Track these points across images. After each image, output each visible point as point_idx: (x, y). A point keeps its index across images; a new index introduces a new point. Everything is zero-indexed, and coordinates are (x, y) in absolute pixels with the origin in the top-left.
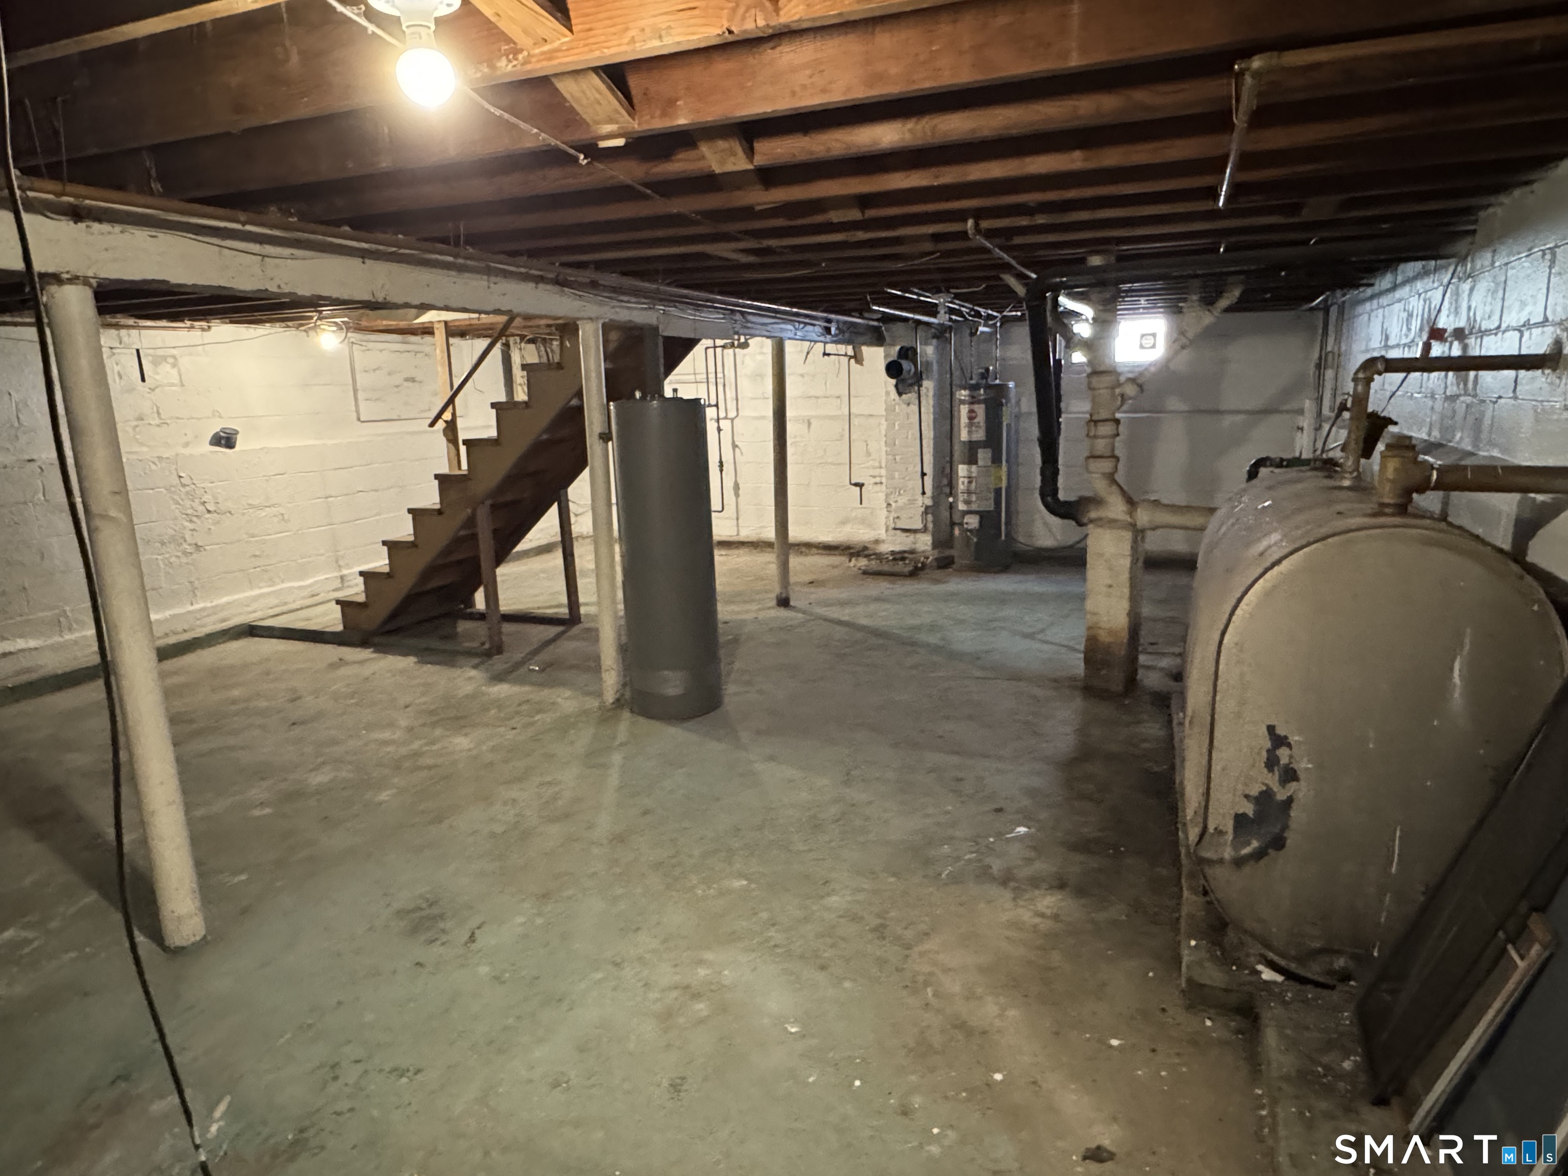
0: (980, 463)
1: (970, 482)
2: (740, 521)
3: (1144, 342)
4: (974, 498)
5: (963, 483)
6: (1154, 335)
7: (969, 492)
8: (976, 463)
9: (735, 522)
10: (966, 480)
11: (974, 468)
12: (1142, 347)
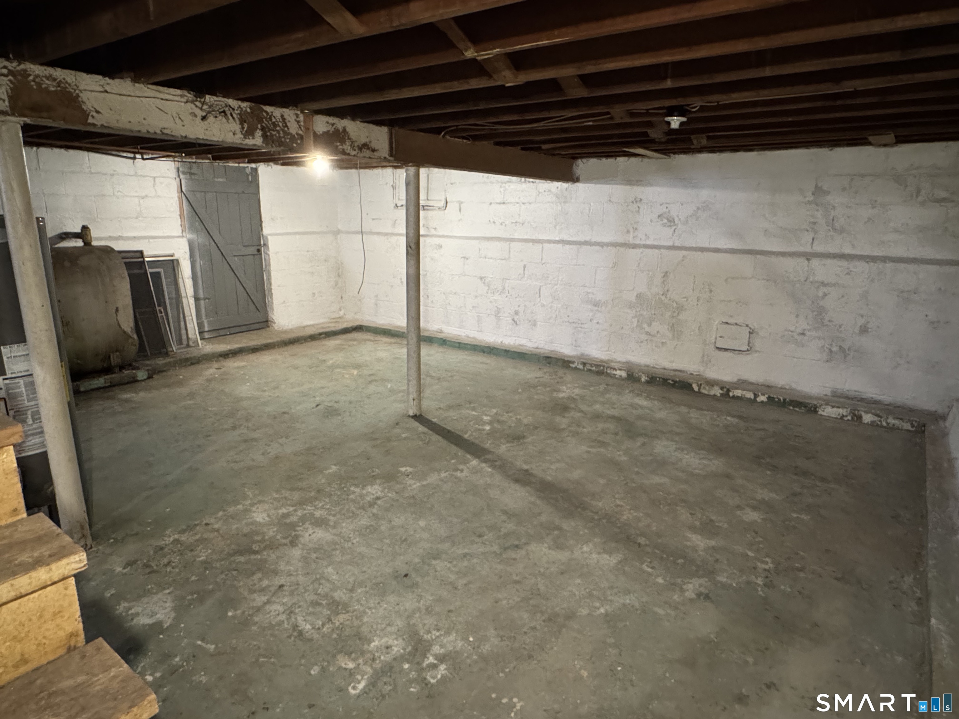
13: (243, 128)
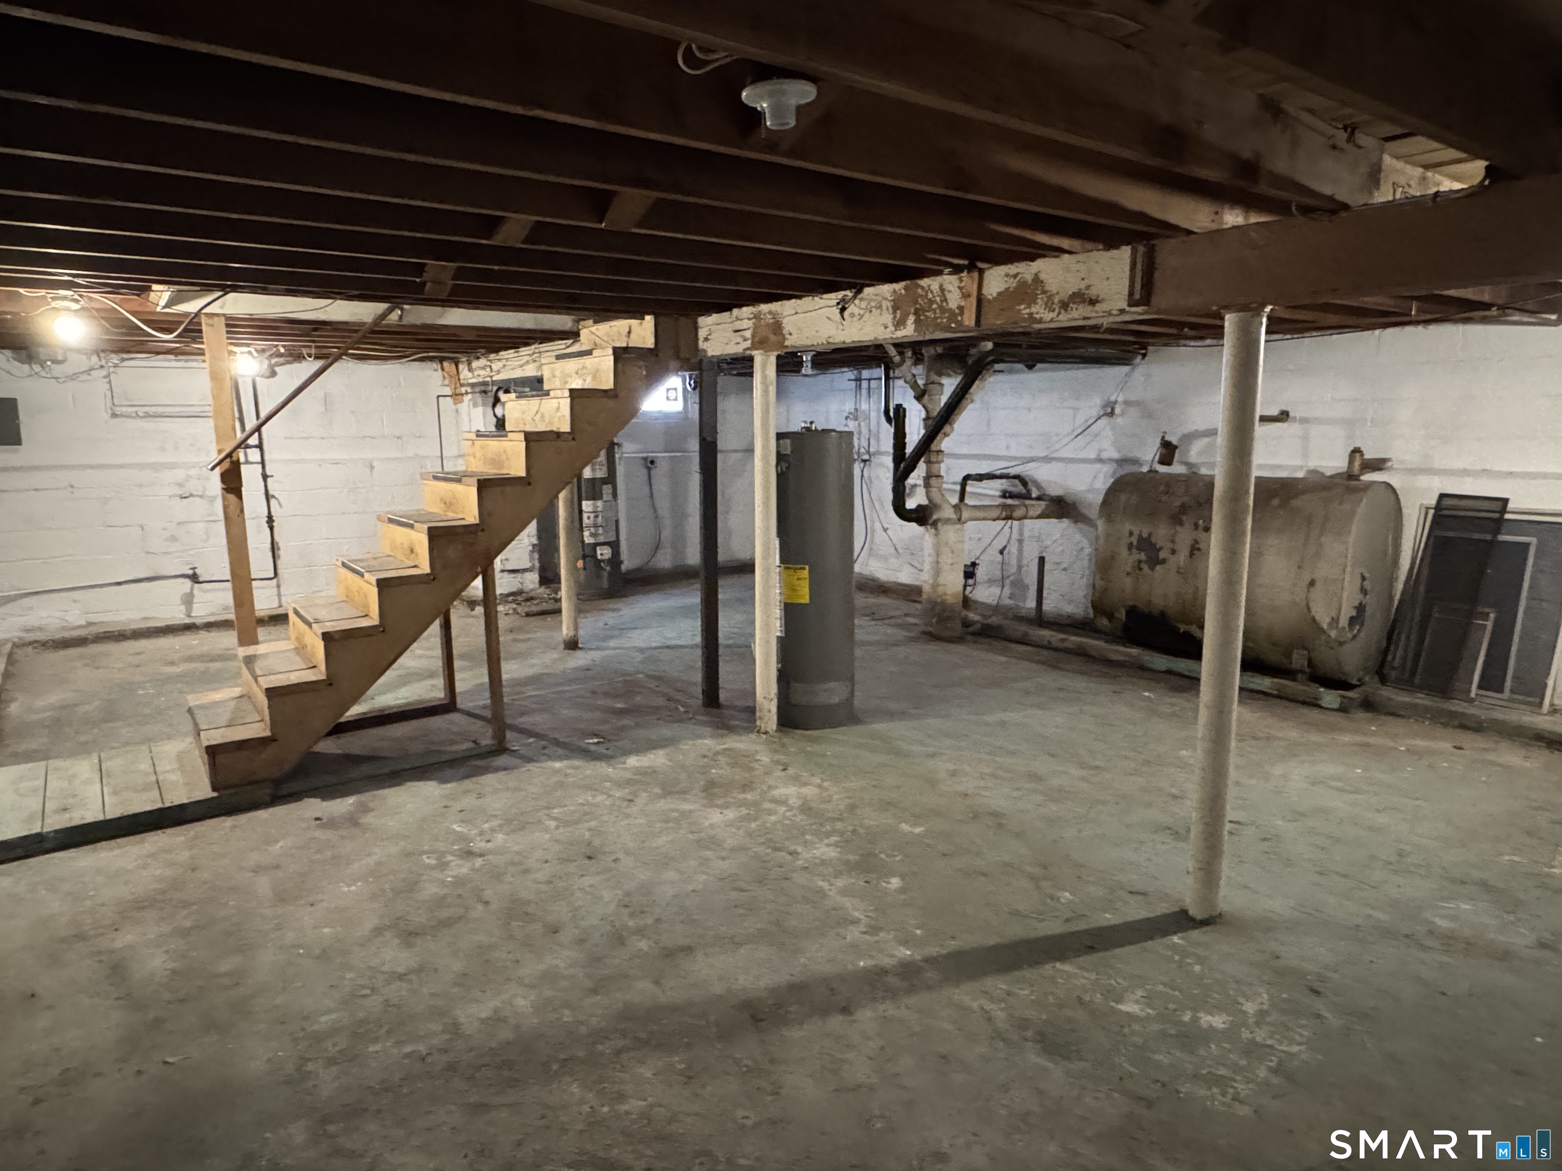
0: (605, 498)
1: (596, 517)
2: (282, 589)
3: (669, 395)
4: (600, 531)
5: (589, 518)
6: (675, 389)
7: (596, 526)
8: (601, 498)
9: (275, 590)
10: (592, 515)
11: (599, 503)
12: (668, 398)
13: (895, 317)
